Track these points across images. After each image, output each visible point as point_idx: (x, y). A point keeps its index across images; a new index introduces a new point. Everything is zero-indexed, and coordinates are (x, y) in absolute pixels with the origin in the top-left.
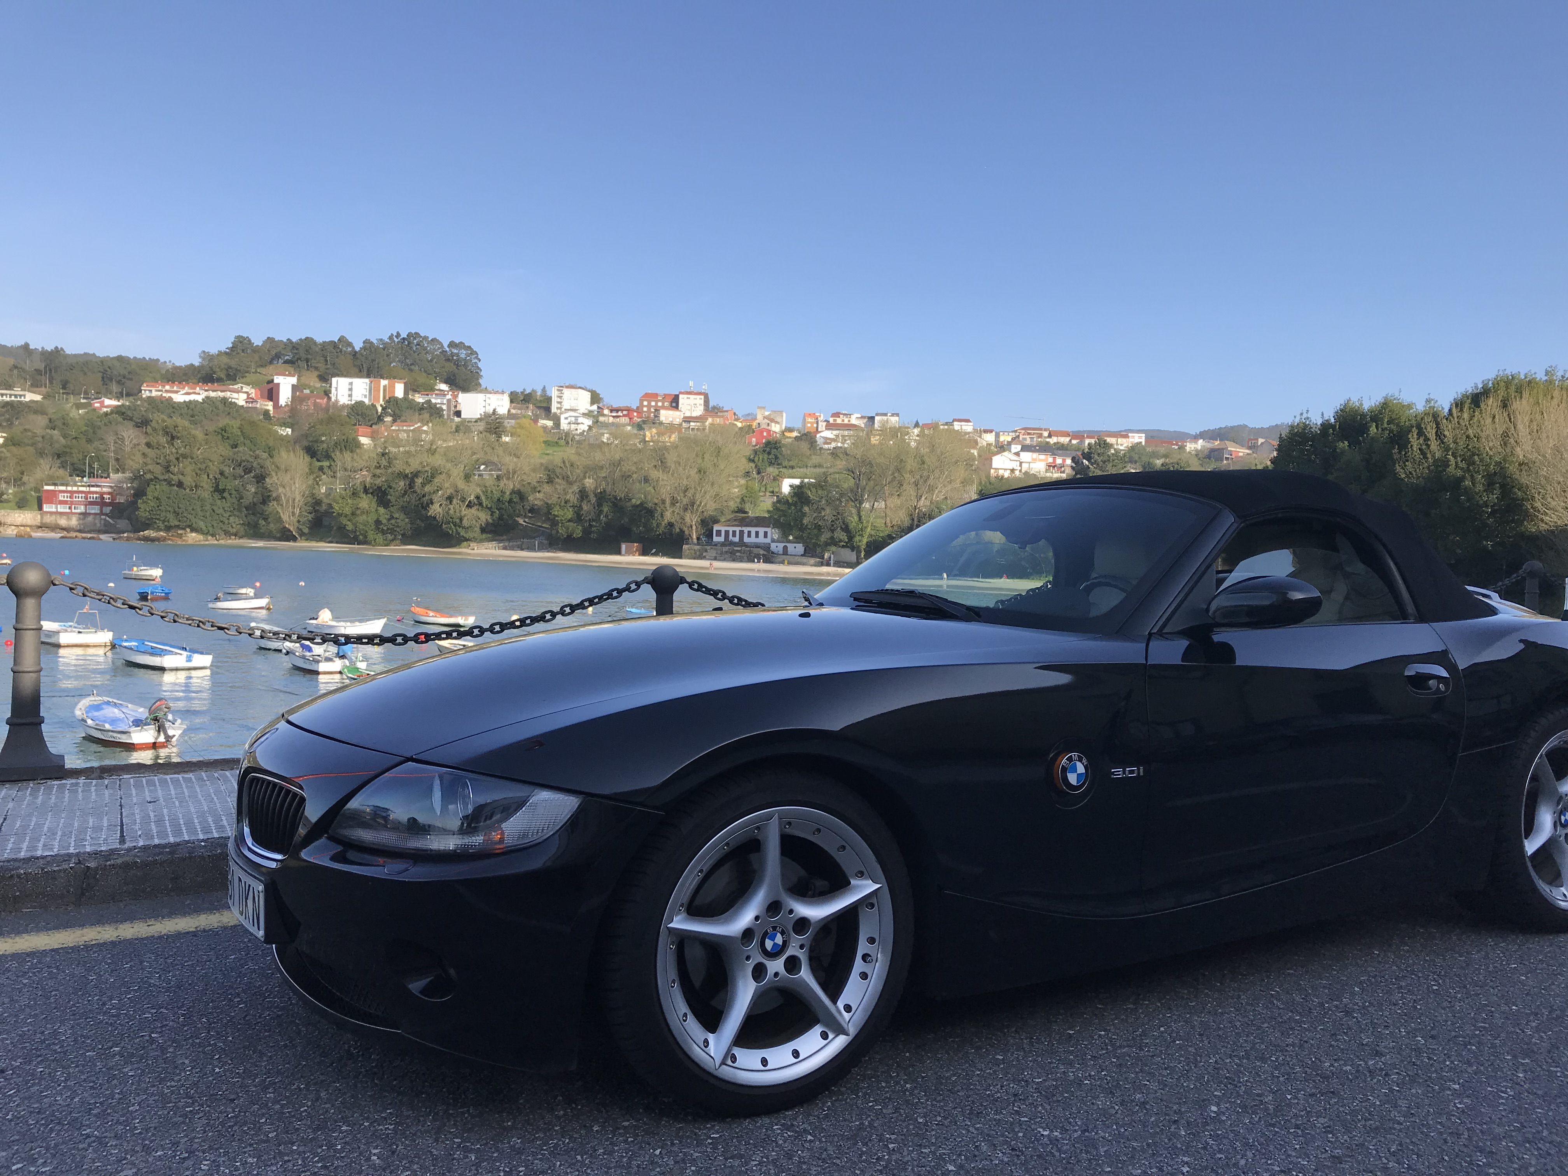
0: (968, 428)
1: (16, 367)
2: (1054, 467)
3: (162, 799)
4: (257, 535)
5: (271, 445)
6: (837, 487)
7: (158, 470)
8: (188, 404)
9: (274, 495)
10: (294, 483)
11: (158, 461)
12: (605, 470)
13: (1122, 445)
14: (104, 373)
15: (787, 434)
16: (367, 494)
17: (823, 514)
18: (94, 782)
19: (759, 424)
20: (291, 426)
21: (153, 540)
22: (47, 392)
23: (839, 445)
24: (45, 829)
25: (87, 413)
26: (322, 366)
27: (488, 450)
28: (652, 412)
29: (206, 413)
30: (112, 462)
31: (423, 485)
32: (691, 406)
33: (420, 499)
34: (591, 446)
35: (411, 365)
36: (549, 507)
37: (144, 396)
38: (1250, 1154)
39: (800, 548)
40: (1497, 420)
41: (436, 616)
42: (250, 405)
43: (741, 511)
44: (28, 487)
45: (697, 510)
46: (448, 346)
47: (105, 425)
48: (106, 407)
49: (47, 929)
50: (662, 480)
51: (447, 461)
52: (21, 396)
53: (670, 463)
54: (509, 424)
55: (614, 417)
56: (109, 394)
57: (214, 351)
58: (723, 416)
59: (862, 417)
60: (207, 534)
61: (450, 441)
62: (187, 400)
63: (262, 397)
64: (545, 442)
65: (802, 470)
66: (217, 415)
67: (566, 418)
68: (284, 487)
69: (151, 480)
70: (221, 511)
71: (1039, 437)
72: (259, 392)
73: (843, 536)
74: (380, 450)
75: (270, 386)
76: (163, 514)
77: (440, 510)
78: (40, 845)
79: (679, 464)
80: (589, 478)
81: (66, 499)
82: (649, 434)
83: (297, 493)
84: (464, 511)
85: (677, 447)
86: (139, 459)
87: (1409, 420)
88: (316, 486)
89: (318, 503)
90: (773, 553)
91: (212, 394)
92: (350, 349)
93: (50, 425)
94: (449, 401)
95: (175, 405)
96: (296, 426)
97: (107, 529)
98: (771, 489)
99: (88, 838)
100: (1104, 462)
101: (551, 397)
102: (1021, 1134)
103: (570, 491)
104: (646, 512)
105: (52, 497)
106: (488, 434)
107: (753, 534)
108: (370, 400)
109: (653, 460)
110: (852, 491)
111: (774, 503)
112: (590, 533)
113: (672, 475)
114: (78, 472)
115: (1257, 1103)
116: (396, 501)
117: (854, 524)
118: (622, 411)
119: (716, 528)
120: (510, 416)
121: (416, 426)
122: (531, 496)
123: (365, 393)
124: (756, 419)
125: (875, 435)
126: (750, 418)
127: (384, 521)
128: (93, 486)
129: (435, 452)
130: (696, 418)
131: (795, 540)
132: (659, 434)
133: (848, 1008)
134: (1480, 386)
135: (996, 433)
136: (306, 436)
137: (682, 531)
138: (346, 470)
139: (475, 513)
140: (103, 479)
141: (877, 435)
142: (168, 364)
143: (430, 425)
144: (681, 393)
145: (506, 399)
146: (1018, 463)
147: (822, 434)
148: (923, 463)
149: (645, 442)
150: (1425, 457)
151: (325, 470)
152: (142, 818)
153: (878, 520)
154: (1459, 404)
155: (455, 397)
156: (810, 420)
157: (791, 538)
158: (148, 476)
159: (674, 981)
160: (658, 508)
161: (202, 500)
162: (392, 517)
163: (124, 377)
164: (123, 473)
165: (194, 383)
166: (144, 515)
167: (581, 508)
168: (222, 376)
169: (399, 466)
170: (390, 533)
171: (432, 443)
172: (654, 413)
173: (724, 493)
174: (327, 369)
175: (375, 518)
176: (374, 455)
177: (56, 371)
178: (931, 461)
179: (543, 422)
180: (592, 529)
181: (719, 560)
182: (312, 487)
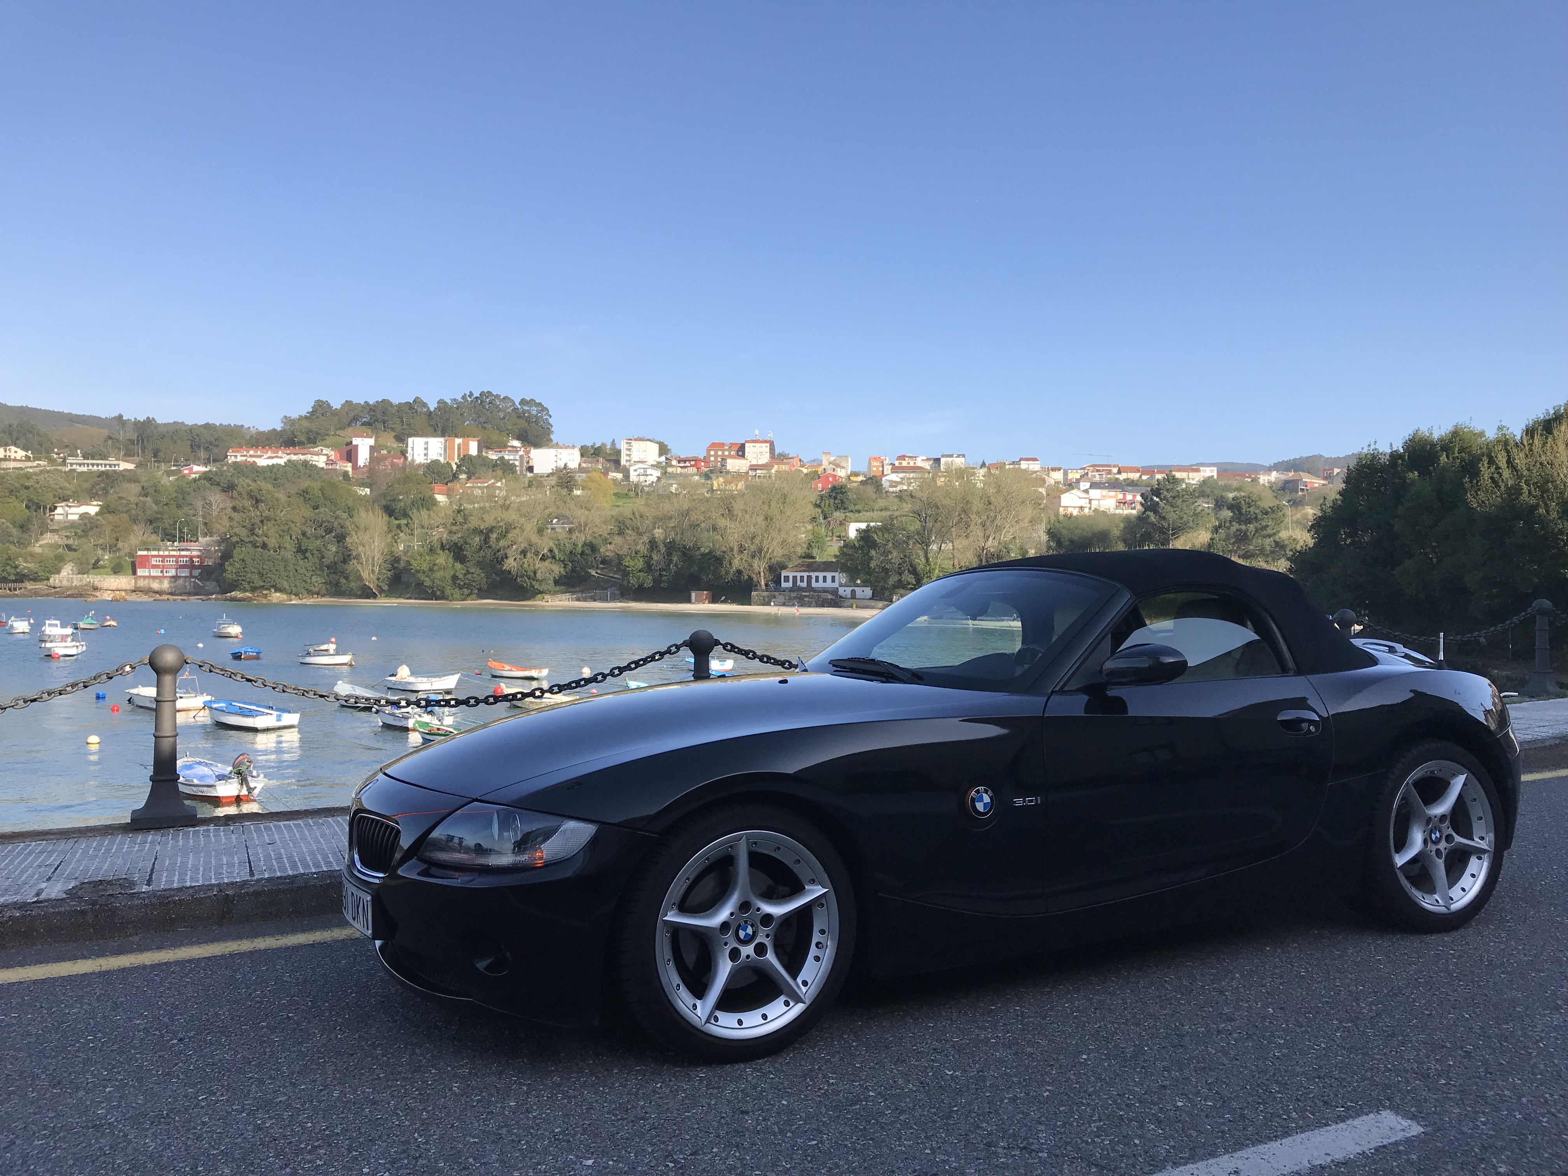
0: (1034, 466)
1: (110, 438)
2: (1124, 503)
3: (278, 842)
4: (336, 590)
5: (350, 505)
6: (904, 530)
7: (243, 533)
8: (271, 468)
9: (354, 553)
10: (374, 542)
11: (244, 524)
12: (673, 520)
13: (1193, 479)
14: (192, 441)
15: (852, 478)
16: (444, 550)
17: (890, 557)
18: (222, 828)
19: (825, 469)
20: (370, 486)
21: (240, 600)
22: (140, 461)
23: (905, 487)
24: (190, 866)
25: (177, 480)
26: (398, 427)
27: (560, 503)
28: (719, 462)
29: (288, 476)
30: (201, 527)
31: (498, 540)
32: (758, 454)
33: (495, 554)
34: (660, 497)
35: (484, 423)
36: (620, 558)
37: (230, 462)
38: (1099, 1084)
39: (868, 592)
41: (511, 670)
42: (330, 467)
43: (809, 556)
44: (122, 553)
45: (765, 557)
46: (520, 404)
47: (194, 490)
48: (195, 473)
49: (199, 943)
50: (730, 528)
51: (521, 516)
52: (115, 465)
53: (737, 511)
54: (580, 477)
55: (681, 467)
56: (197, 461)
57: (295, 415)
58: (788, 463)
59: (928, 459)
60: (290, 593)
61: (523, 496)
62: (270, 464)
63: (341, 459)
64: (615, 494)
65: (868, 513)
66: (298, 477)
67: (635, 470)
68: (364, 546)
69: (237, 542)
70: (304, 571)
71: (1108, 474)
72: (338, 454)
73: (912, 579)
74: (455, 507)
75: (349, 448)
76: (249, 575)
77: (514, 564)
78: (188, 877)
79: (746, 512)
80: (658, 528)
81: (158, 563)
82: (717, 482)
83: (376, 551)
84: (538, 564)
85: (743, 495)
86: (225, 522)
87: (1481, 448)
88: (394, 544)
89: (397, 560)
90: (841, 597)
91: (294, 457)
92: (425, 410)
93: (143, 493)
94: (521, 457)
95: (259, 470)
96: (374, 486)
97: (196, 591)
98: (838, 534)
99: (225, 872)
100: (1174, 497)
101: (620, 450)
102: (931, 1074)
103: (641, 542)
104: (715, 560)
105: (145, 562)
106: (560, 489)
107: (821, 579)
108: (445, 458)
109: (721, 509)
110: (918, 533)
111: (840, 547)
112: (662, 582)
113: (740, 522)
114: (169, 537)
115: (1120, 1053)
116: (472, 556)
117: (922, 566)
118: (690, 461)
119: (784, 573)
120: (581, 469)
121: (490, 482)
122: (603, 547)
123: (440, 452)
124: (821, 465)
125: (940, 477)
126: (815, 464)
127: (461, 576)
128: (183, 550)
129: (508, 507)
130: (763, 465)
131: (863, 584)
132: (726, 482)
133: (805, 983)
134: (1552, 412)
135: (1064, 470)
136: (384, 495)
137: (751, 578)
138: (423, 527)
139: (549, 565)
140: (193, 543)
141: (942, 477)
142: (252, 429)
143: (504, 481)
144: (747, 442)
145: (576, 453)
146: (1088, 501)
147: (888, 478)
148: (990, 503)
149: (712, 491)
150: (1497, 486)
151: (404, 528)
152: (264, 856)
153: (946, 562)
154: (1530, 432)
155: (528, 453)
156: (875, 464)
157: (859, 582)
158: (235, 539)
159: (669, 960)
160: (726, 556)
161: (286, 561)
162: (468, 572)
163: (211, 444)
164: (211, 536)
165: (276, 448)
166: (230, 576)
167: (651, 558)
168: (303, 439)
169: (474, 522)
170: (466, 588)
171: (505, 499)
172: (721, 462)
173: (791, 539)
174: (403, 429)
175: (452, 573)
176: (450, 512)
177: (148, 441)
178: (998, 501)
179: (613, 475)
180: (663, 578)
181: (787, 606)
182: (390, 545)
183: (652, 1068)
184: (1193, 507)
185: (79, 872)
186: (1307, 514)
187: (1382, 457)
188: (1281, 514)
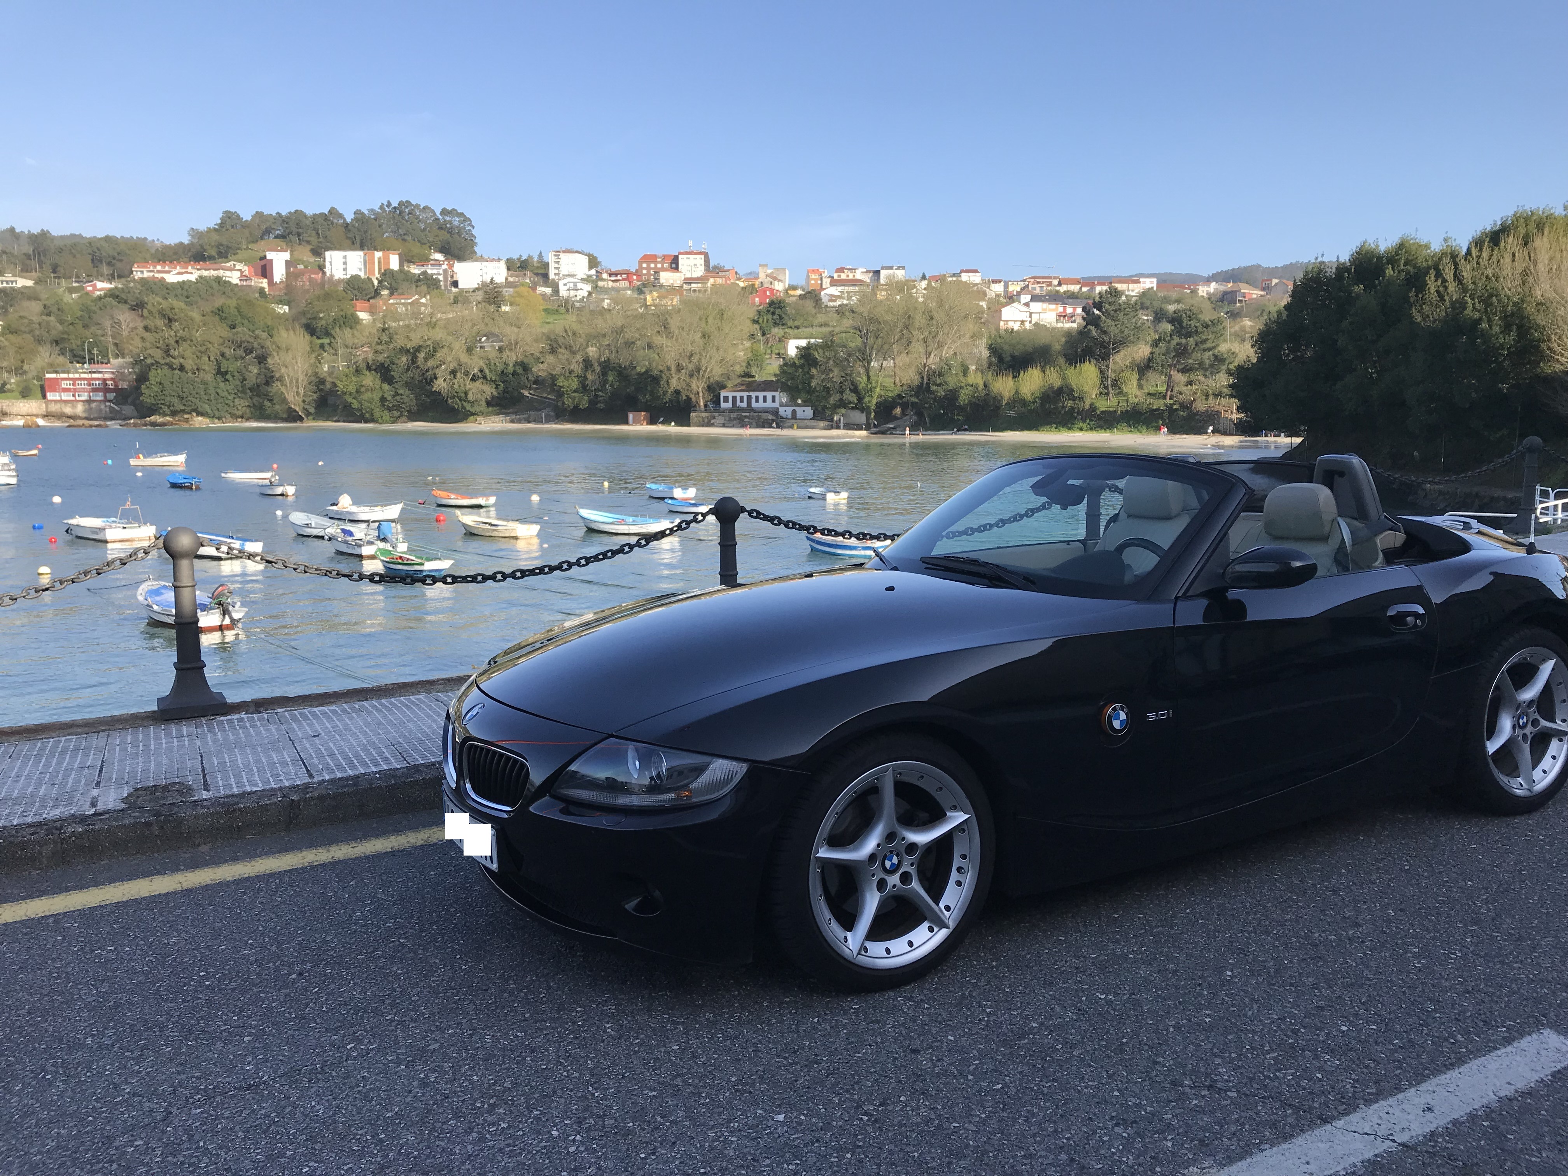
0: (976, 279)
1: (4, 252)
2: (1064, 316)
3: (322, 733)
4: (262, 415)
5: (269, 324)
6: (844, 346)
7: (158, 354)
8: (182, 285)
9: (277, 375)
10: (297, 362)
11: (158, 345)
12: (607, 338)
13: (1133, 291)
14: (93, 255)
15: (790, 292)
16: (370, 371)
17: (831, 375)
18: (255, 716)
19: (762, 283)
20: (288, 303)
21: (161, 425)
22: (38, 277)
23: (845, 302)
24: (241, 765)
25: (80, 297)
26: (314, 239)
27: (488, 320)
28: (652, 275)
29: (201, 294)
30: (111, 348)
31: (426, 360)
32: (691, 266)
33: (423, 374)
34: (592, 312)
35: (404, 235)
36: (554, 378)
37: (136, 278)
38: (1255, 1007)
39: (809, 412)
40: (1516, 259)
41: (457, 499)
42: (245, 283)
43: (748, 375)
44: (30, 376)
45: (703, 376)
46: (441, 214)
47: (100, 309)
48: (99, 290)
49: (273, 852)
50: (667, 346)
51: (448, 334)
52: (12, 282)
53: (674, 328)
54: (507, 292)
55: (613, 281)
56: (100, 277)
57: (202, 227)
58: (724, 276)
59: (867, 272)
60: (213, 417)
61: (449, 313)
62: (180, 280)
63: (256, 274)
64: (545, 310)
65: (808, 329)
66: (213, 295)
67: (565, 285)
68: (286, 367)
69: (153, 364)
70: (225, 394)
71: (1048, 286)
72: (253, 270)
73: (853, 398)
74: (379, 325)
75: (263, 262)
76: (168, 399)
77: (444, 385)
78: (245, 780)
79: (683, 329)
80: (592, 346)
81: (69, 387)
82: (651, 297)
83: (300, 372)
84: (469, 385)
85: (679, 311)
86: (138, 342)
87: (1426, 260)
88: (318, 365)
89: (322, 382)
91: (205, 273)
92: (341, 221)
93: (45, 311)
94: (445, 271)
95: (169, 286)
96: (293, 304)
97: (113, 416)
98: (777, 351)
99: (281, 773)
100: (1115, 311)
101: (548, 263)
102: (1084, 998)
103: (574, 361)
104: (652, 379)
105: (55, 385)
106: (488, 306)
107: (761, 399)
108: (365, 273)
109: (656, 326)
110: (859, 350)
111: (780, 366)
112: (598, 403)
113: (677, 340)
114: (78, 359)
115: (1261, 968)
116: (400, 377)
117: (863, 384)
118: (621, 274)
119: (723, 393)
120: (508, 284)
121: (414, 299)
122: (535, 367)
123: (360, 267)
124: (758, 278)
125: (881, 290)
126: (752, 277)
127: (389, 398)
128: (94, 372)
129: (435, 325)
130: (697, 279)
131: (803, 404)
132: (661, 297)
133: (948, 908)
134: (1499, 223)
135: (1005, 282)
136: (304, 313)
137: (689, 399)
138: (347, 347)
139: (480, 386)
140: (104, 365)
141: (883, 290)
142: (156, 242)
143: (428, 297)
144: (681, 253)
145: (503, 266)
146: (1028, 314)
147: (826, 291)
148: (932, 318)
149: (646, 306)
150: (1442, 299)
151: (327, 347)
152: (315, 752)
153: (887, 380)
154: (1478, 243)
155: (451, 266)
156: (813, 277)
157: (799, 401)
158: (149, 361)
159: (820, 896)
160: (663, 376)
161: (206, 383)
162: (397, 394)
163: (114, 258)
164: (123, 358)
165: (185, 262)
166: (148, 400)
167: (586, 378)
168: (213, 253)
169: (400, 341)
170: (398, 411)
171: (431, 315)
172: (654, 275)
173: (729, 357)
174: (320, 242)
175: (380, 395)
176: (375, 331)
177: (45, 255)
178: (939, 316)
179: (541, 289)
180: (599, 399)
181: (728, 427)
182: (315, 366)
183: (801, 999)
184: (1134, 320)
185: (127, 776)
186: (1244, 326)
187: (1329, 270)
188: (1221, 327)
